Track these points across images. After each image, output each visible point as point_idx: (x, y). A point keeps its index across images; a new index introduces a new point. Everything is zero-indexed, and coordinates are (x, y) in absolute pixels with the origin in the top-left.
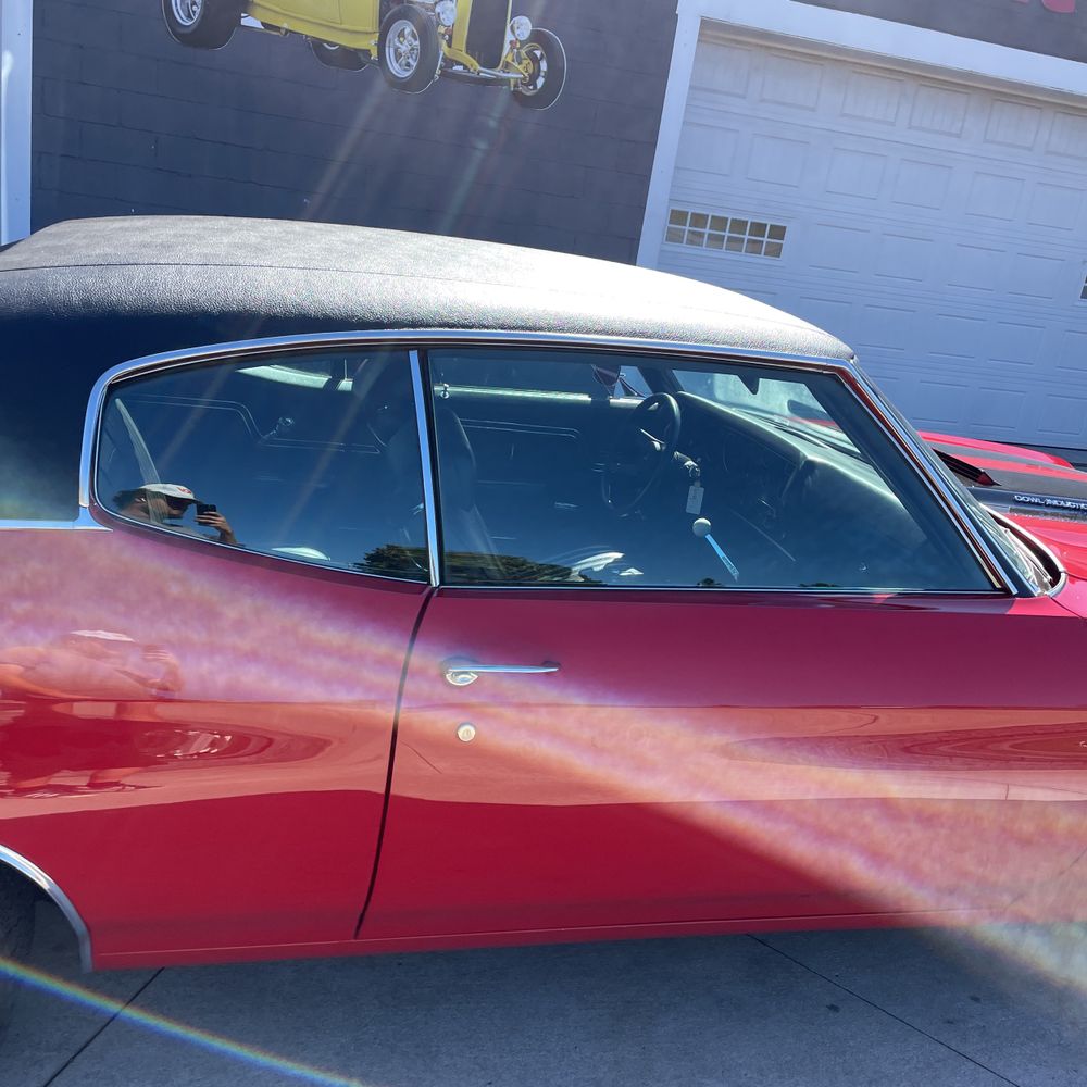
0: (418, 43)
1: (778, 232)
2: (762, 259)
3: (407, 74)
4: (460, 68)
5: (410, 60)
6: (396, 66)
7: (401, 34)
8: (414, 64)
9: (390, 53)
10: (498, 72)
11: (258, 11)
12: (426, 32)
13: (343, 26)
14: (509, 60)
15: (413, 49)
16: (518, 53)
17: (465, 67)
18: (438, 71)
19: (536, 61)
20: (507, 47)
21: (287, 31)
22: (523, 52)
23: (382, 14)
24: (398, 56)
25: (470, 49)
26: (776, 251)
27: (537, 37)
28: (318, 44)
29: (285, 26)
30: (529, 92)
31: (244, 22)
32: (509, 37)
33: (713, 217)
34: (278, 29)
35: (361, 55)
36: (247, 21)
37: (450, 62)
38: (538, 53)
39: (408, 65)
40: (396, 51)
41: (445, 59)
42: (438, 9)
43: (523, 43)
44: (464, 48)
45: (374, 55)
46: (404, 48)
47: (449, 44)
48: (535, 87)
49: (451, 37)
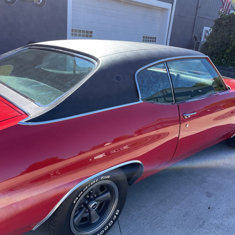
1: (91, 32)
26: (91, 37)
33: (78, 30)
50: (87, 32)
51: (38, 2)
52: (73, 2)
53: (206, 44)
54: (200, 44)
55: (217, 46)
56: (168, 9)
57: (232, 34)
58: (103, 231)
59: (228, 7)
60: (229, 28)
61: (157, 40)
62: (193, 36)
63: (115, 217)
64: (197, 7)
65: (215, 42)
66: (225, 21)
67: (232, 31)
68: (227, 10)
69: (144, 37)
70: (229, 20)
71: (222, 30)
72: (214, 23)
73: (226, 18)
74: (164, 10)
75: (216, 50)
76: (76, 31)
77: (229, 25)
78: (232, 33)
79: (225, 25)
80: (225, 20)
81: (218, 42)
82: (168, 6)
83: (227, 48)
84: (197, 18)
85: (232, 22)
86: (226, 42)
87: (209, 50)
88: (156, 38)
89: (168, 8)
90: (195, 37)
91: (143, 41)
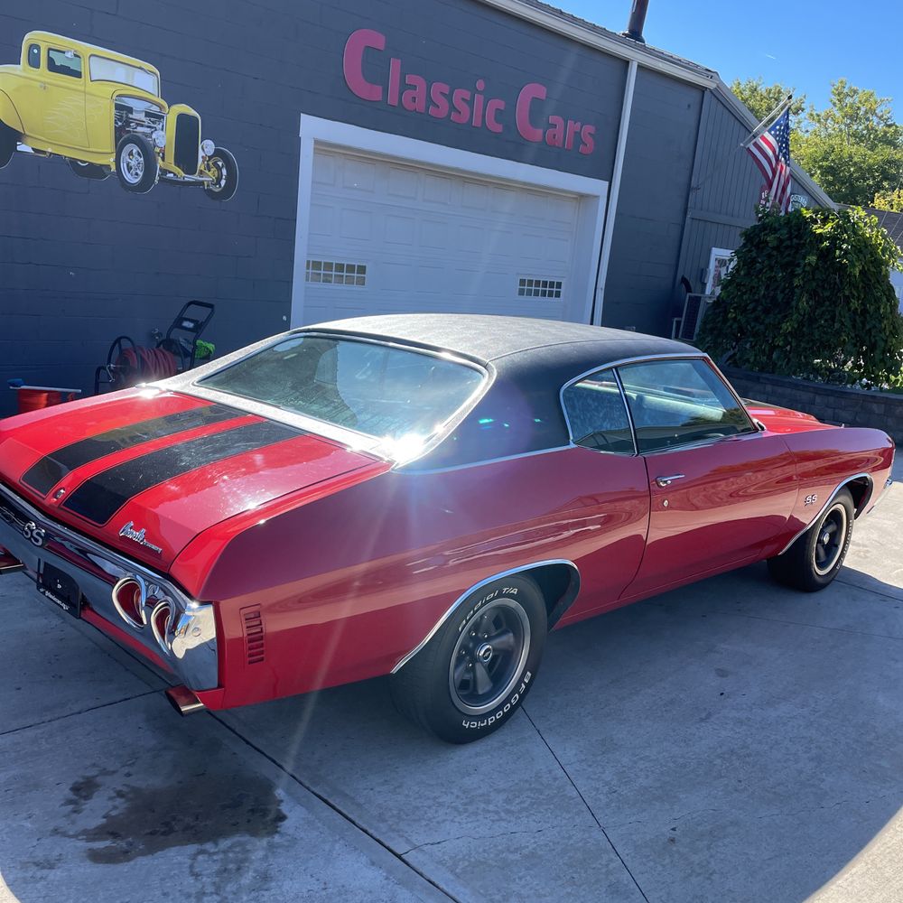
0: (142, 159)
1: (362, 269)
2: (355, 288)
3: (137, 180)
4: (172, 175)
5: (138, 171)
6: (129, 175)
7: (131, 154)
8: (141, 174)
9: (123, 166)
10: (195, 177)
11: (29, 140)
12: (148, 153)
13: (91, 149)
14: (202, 168)
15: (139, 163)
16: (208, 164)
17: (175, 175)
18: (157, 178)
19: (219, 169)
20: (200, 160)
21: (51, 153)
22: (211, 163)
23: (117, 140)
24: (129, 168)
25: (177, 163)
26: (362, 282)
27: (217, 153)
28: (73, 162)
29: (50, 150)
30: (217, 189)
31: (19, 148)
32: (201, 154)
33: (325, 263)
34: (44, 152)
35: (103, 168)
36: (21, 147)
37: (164, 171)
38: (220, 164)
39: (137, 174)
40: (128, 165)
41: (160, 169)
42: (154, 136)
43: (210, 158)
44: (173, 161)
45: (113, 168)
46: (133, 163)
47: (163, 159)
48: (220, 186)
49: (163, 154)
50: (351, 268)
51: (215, 184)
52: (314, 182)
53: (718, 303)
54: (702, 303)
55: (754, 310)
56: (597, 197)
57: (799, 275)
58: (509, 705)
59: (784, 190)
60: (789, 255)
61: (562, 290)
62: (679, 277)
63: (523, 686)
64: (689, 189)
65: (745, 297)
66: (773, 236)
67: (798, 265)
68: (780, 201)
69: (522, 282)
70: (785, 232)
71: (766, 262)
72: (742, 241)
73: (777, 225)
74: (582, 197)
75: (753, 324)
76: (328, 266)
77: (787, 247)
78: (799, 271)
79: (777, 248)
80: (775, 230)
81: (756, 297)
82: (596, 187)
83: (786, 316)
84: (688, 221)
85: (796, 237)
86: (780, 300)
87: (729, 324)
88: (559, 285)
89: (596, 194)
90: (684, 281)
91: (521, 292)
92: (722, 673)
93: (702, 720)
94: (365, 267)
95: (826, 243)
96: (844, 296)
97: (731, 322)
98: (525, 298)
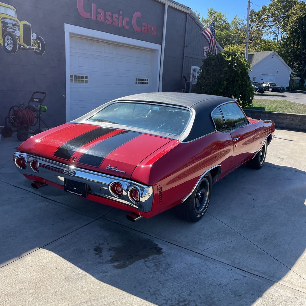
0: (12, 41)
1: (86, 77)
2: (84, 84)
3: (11, 49)
4: (22, 46)
5: (11, 45)
6: (8, 47)
7: (8, 39)
8: (12, 46)
9: (6, 44)
10: (31, 47)
12: (14, 38)
14: (33, 44)
15: (11, 43)
16: (35, 42)
17: (24, 46)
18: (18, 48)
19: (39, 44)
20: (32, 41)
22: (36, 42)
23: (3, 34)
24: (8, 44)
25: (24, 42)
26: (86, 82)
27: (38, 38)
30: (38, 51)
32: (32, 38)
37: (20, 45)
38: (39, 42)
39: (11, 46)
40: (7, 43)
41: (19, 45)
42: (15, 32)
43: (35, 40)
44: (23, 42)
45: (2, 45)
46: (9, 42)
47: (19, 41)
48: (39, 50)
49: (19, 39)
50: (83, 77)
51: (38, 49)
52: (70, 47)
53: (198, 83)
54: (191, 84)
55: (210, 85)
56: (158, 50)
57: (222, 74)
59: (214, 46)
60: (219, 68)
61: (148, 82)
62: (183, 76)
63: (208, 203)
64: (184, 47)
65: (207, 82)
66: (213, 62)
67: (222, 71)
68: (213, 50)
69: (136, 79)
70: (217, 60)
71: (212, 70)
72: (203, 64)
73: (214, 58)
74: (153, 50)
75: (210, 90)
76: (75, 77)
77: (218, 65)
78: (222, 72)
79: (215, 66)
80: (214, 60)
81: (210, 82)
82: (157, 47)
83: (219, 87)
84: (184, 57)
85: (220, 62)
86: (217, 82)
87: (202, 90)
88: (147, 80)
89: (157, 49)
90: (184, 77)
91: (136, 83)
92: (250, 194)
93: (253, 207)
94: (87, 77)
95: (230, 64)
96: (236, 80)
97: (203, 90)
98: (138, 85)
